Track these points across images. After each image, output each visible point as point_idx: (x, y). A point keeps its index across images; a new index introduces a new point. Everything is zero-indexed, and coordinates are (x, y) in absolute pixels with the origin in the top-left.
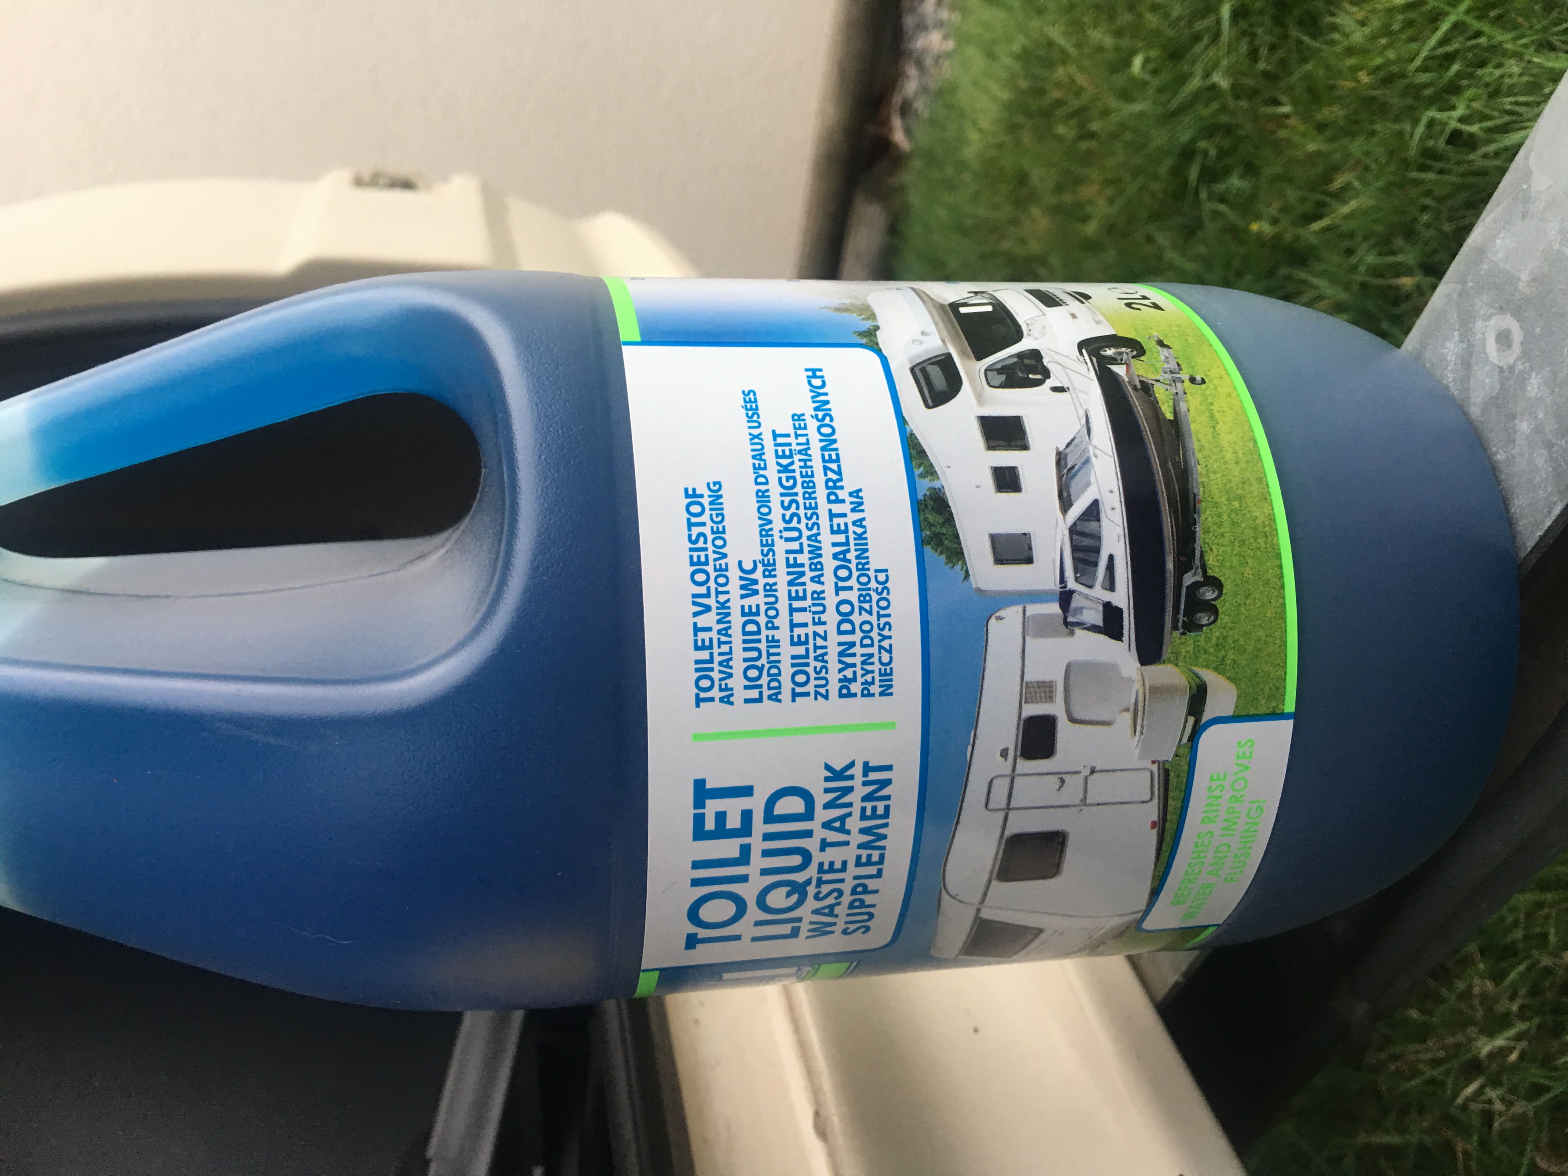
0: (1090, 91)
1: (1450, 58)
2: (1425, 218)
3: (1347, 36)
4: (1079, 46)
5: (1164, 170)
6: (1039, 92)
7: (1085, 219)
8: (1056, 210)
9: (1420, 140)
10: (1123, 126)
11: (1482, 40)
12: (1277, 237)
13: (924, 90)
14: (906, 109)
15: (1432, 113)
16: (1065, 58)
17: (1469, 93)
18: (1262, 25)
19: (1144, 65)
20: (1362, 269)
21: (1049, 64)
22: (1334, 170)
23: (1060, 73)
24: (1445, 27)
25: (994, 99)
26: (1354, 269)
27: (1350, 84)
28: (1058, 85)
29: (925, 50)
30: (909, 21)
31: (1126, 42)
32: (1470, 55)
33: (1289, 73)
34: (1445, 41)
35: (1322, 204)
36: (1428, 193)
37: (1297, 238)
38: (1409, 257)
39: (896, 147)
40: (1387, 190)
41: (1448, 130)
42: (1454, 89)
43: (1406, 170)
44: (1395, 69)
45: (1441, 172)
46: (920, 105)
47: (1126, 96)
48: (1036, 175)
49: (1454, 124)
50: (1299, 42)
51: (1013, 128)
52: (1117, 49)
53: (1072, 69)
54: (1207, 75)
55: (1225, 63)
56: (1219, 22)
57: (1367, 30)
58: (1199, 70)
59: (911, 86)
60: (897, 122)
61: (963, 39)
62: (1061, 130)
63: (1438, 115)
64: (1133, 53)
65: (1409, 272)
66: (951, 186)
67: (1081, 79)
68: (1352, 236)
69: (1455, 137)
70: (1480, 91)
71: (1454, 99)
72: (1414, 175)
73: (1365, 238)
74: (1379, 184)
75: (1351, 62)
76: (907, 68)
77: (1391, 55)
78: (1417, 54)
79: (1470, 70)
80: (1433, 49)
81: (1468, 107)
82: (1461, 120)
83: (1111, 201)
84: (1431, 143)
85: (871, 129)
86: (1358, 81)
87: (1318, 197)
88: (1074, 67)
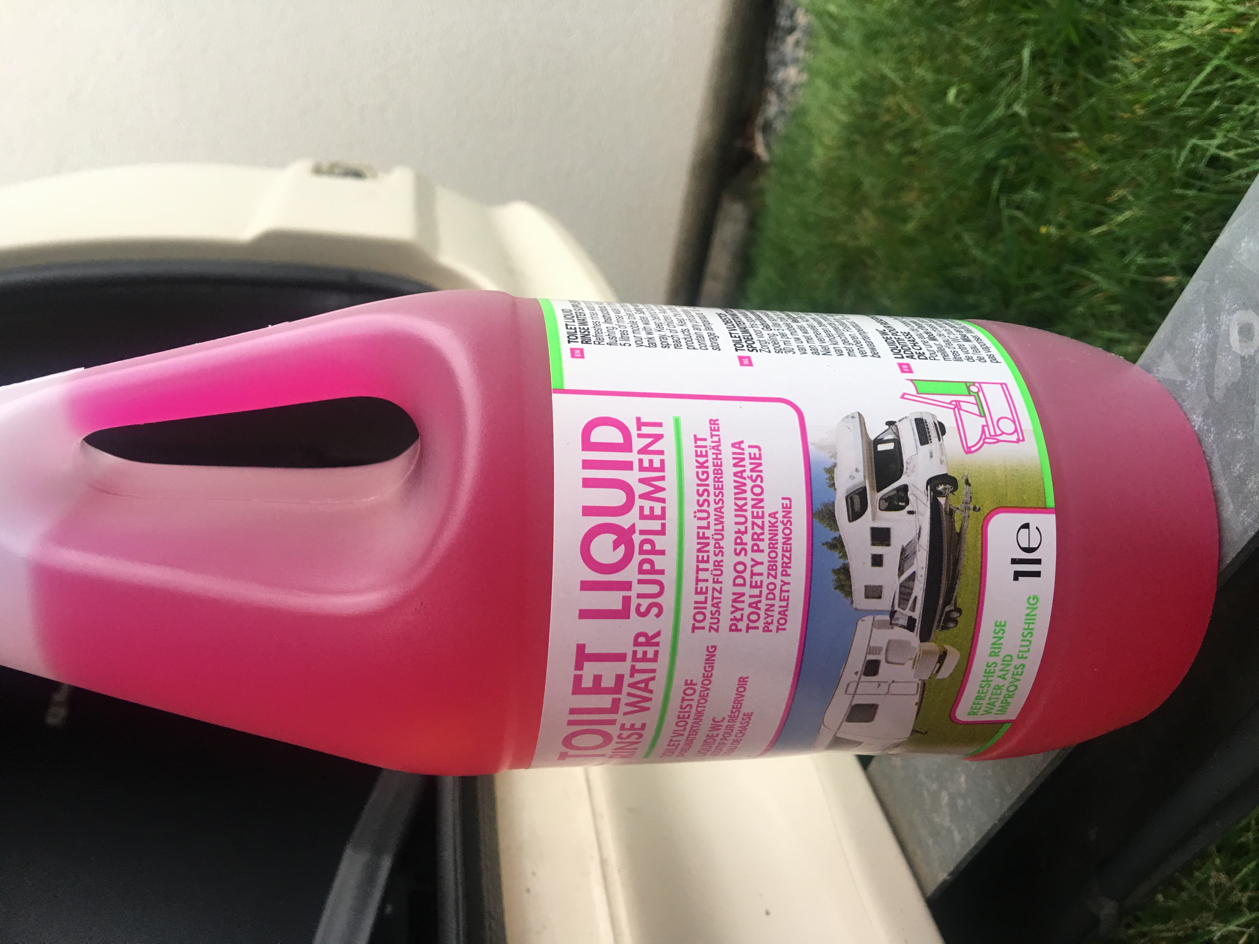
0: (914, 116)
1: (1212, 95)
2: (1187, 227)
3: (1126, 76)
4: (906, 80)
5: (971, 182)
6: (873, 116)
7: (905, 220)
8: (882, 212)
9: (1184, 163)
10: (940, 146)
11: (1238, 82)
12: (1063, 239)
13: (782, 113)
14: (767, 128)
15: (1194, 141)
16: (894, 89)
17: (1226, 126)
18: (1055, 65)
19: (957, 96)
20: (1133, 268)
21: (880, 93)
22: (1113, 185)
23: (890, 101)
24: (1208, 69)
25: (837, 121)
26: (1126, 267)
27: (1126, 115)
28: (888, 110)
29: (784, 82)
30: (772, 58)
31: (944, 78)
32: (1228, 93)
33: (1076, 105)
34: (1207, 82)
35: (1101, 214)
36: (1190, 207)
37: (1081, 240)
38: (1173, 259)
39: (759, 158)
40: (1155, 203)
41: (1208, 154)
42: (1214, 121)
43: (1173, 188)
44: (1164, 103)
45: (1201, 189)
46: (779, 126)
47: (942, 121)
48: (868, 182)
49: (1213, 150)
50: (1086, 80)
51: (850, 145)
52: (937, 82)
53: (899, 98)
54: (1009, 106)
55: (1024, 96)
56: (1020, 62)
57: (1143, 71)
58: (1002, 101)
59: (772, 108)
60: (759, 139)
61: (813, 72)
62: (889, 147)
63: (1200, 142)
64: (948, 86)
65: (1172, 272)
66: (799, 190)
67: (906, 107)
68: (1125, 240)
69: (1214, 161)
70: (1235, 123)
71: (1214, 129)
72: (1178, 191)
73: (1137, 243)
74: (1149, 198)
75: (1129, 96)
76: (769, 95)
77: (1163, 92)
78: (1183, 92)
79: (1226, 106)
80: (1196, 88)
81: (1225, 136)
82: (1220, 147)
83: (927, 205)
84: (1193, 165)
85: (738, 143)
86: (1133, 112)
87: (1097, 207)
88: (901, 96)
